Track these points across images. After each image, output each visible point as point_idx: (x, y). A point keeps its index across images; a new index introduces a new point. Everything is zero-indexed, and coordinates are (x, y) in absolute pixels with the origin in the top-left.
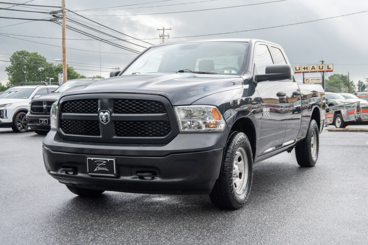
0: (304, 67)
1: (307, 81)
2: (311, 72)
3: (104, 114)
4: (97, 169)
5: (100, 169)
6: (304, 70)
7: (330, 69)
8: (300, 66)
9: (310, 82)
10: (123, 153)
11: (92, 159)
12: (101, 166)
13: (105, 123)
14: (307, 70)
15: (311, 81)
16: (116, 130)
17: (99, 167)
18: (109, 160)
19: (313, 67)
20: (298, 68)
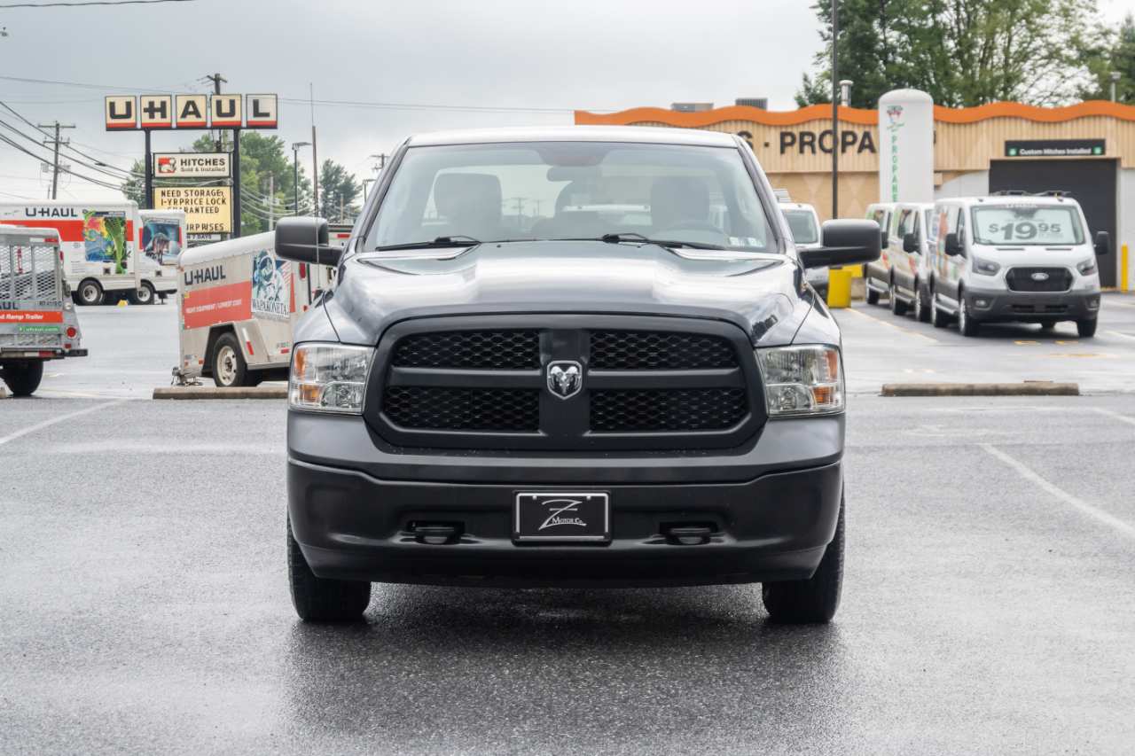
0: (152, 104)
1: (166, 167)
2: (180, 127)
3: (567, 372)
4: (550, 522)
5: (559, 522)
6: (152, 116)
7: (267, 115)
8: (132, 100)
9: (178, 173)
10: (636, 476)
11: (535, 495)
12: (562, 515)
13: (564, 396)
14: (164, 116)
15: (183, 170)
16: (592, 413)
17: (555, 517)
18: (589, 496)
19: (190, 103)
20: (121, 110)
